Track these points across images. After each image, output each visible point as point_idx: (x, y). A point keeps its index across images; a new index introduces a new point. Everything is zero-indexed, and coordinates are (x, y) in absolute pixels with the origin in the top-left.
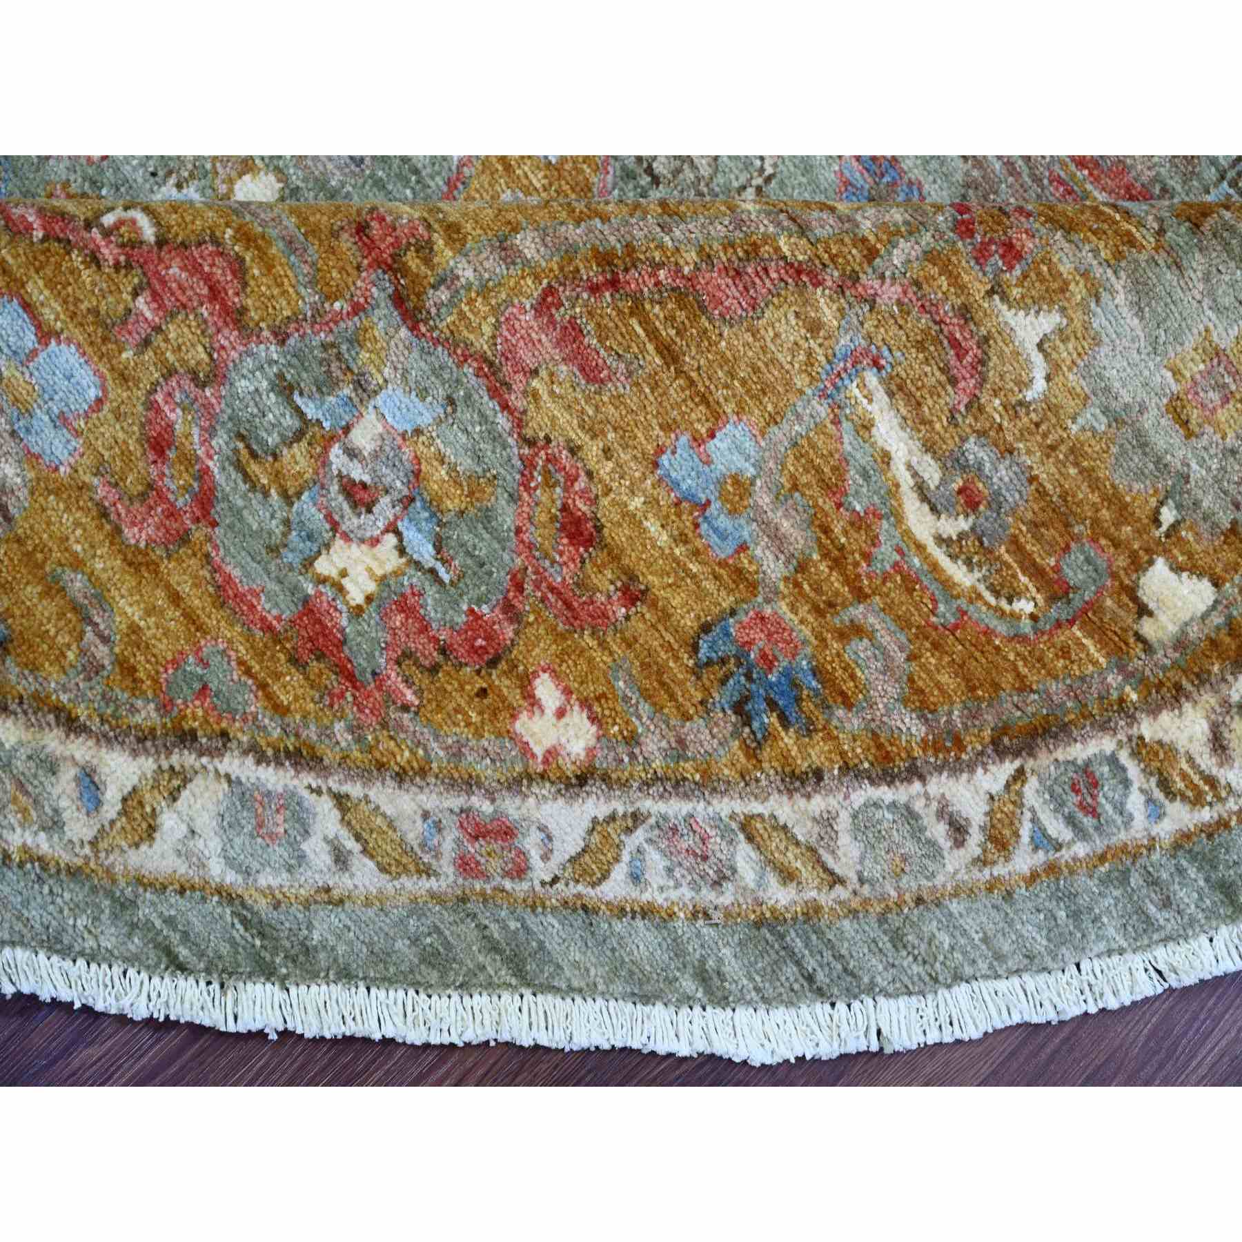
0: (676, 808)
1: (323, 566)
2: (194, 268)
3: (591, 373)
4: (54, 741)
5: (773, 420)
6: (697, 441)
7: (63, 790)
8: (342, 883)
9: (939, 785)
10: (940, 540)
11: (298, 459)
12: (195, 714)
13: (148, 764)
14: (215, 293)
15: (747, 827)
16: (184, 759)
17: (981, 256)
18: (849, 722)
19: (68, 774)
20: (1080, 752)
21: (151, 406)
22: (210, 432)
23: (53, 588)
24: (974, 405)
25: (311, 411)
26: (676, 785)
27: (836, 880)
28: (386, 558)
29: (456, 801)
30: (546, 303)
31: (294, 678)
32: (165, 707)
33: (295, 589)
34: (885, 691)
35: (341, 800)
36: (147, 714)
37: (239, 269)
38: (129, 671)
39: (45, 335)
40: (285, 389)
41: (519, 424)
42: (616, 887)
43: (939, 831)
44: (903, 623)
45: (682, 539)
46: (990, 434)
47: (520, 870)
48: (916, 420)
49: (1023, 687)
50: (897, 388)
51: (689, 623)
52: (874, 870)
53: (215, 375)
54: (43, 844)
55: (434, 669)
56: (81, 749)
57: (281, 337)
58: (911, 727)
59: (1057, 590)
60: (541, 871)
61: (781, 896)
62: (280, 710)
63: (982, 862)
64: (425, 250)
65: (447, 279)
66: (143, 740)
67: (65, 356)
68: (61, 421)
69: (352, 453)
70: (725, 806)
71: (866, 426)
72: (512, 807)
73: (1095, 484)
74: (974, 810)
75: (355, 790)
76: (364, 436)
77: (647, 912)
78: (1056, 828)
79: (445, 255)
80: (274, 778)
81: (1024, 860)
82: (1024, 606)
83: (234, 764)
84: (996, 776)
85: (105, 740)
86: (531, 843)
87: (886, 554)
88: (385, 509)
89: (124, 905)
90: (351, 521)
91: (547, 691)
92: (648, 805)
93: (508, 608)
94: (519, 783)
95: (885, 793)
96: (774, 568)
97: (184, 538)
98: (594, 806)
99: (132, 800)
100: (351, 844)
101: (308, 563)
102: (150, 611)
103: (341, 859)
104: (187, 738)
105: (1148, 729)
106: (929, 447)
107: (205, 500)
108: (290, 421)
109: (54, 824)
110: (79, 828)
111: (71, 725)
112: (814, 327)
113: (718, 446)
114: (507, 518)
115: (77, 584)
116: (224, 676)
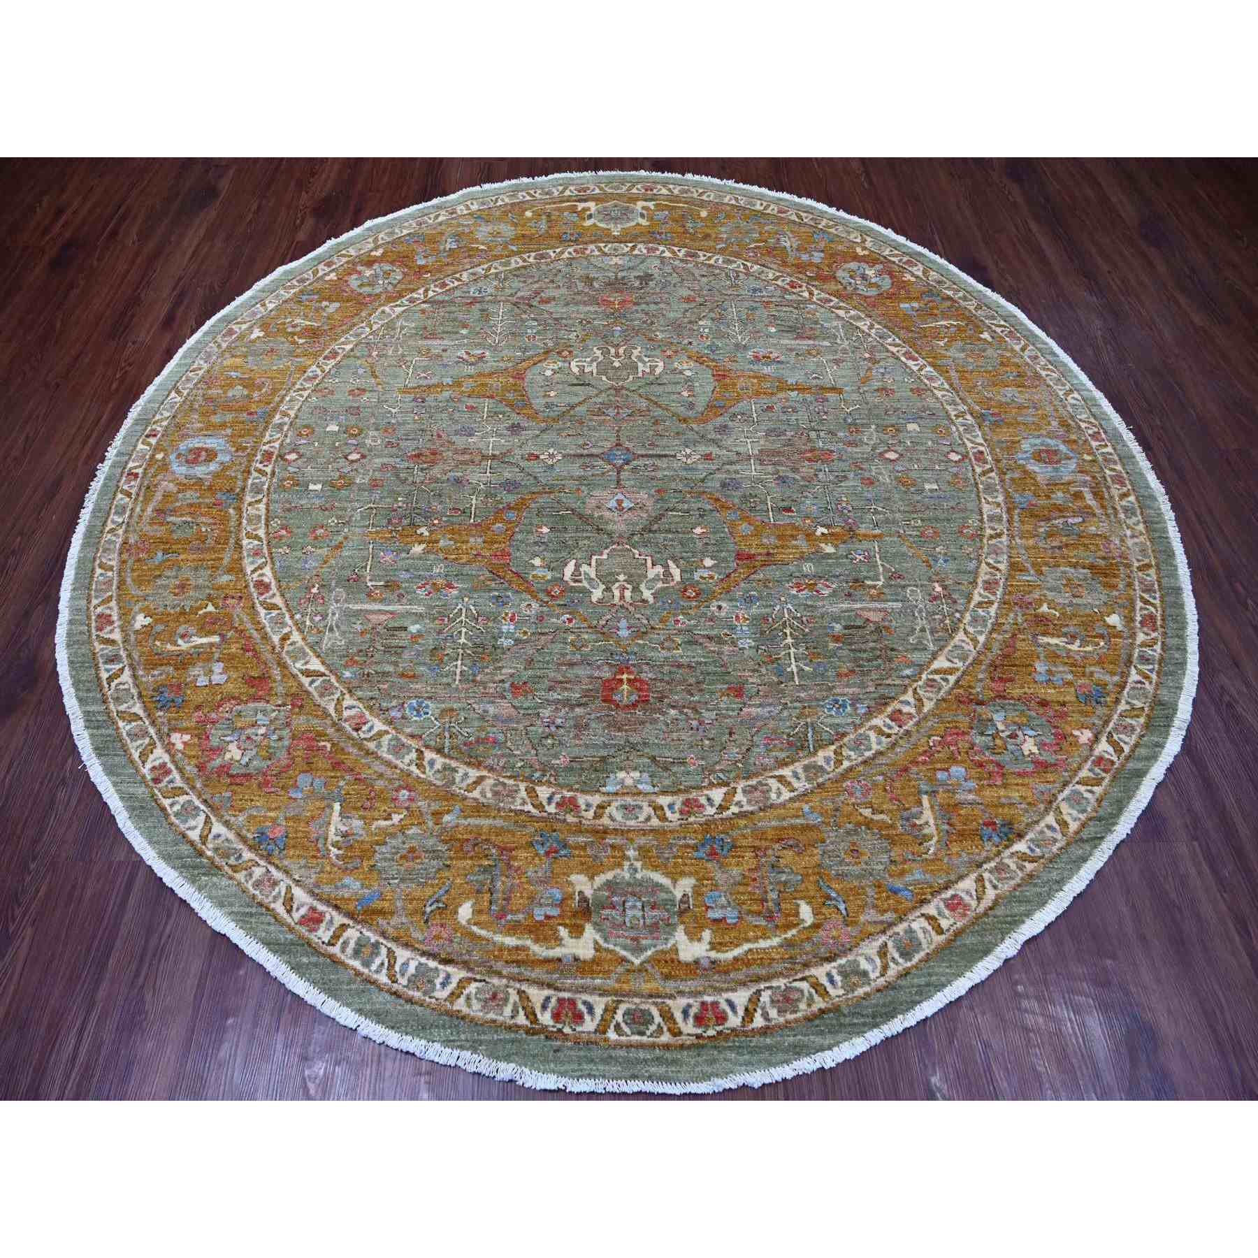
0: (1111, 725)
1: (1026, 753)
2: (951, 735)
3: (1011, 680)
4: (1038, 828)
5: (1038, 657)
6: (1035, 671)
7: (1049, 833)
8: (1097, 795)
9: (1130, 680)
10: (1080, 646)
11: (998, 742)
12: (1046, 797)
13: (1052, 813)
14: (957, 734)
15: (1121, 715)
16: (1054, 805)
17: (1028, 608)
18: (1110, 687)
19: (1045, 830)
20: (1136, 655)
21: (972, 761)
22: (984, 754)
23: (1003, 806)
24: (1055, 625)
25: (990, 733)
26: (1106, 723)
27: (1143, 708)
28: (1030, 742)
29: (1089, 763)
30: (992, 679)
31: (1049, 775)
32: (1042, 802)
33: (1028, 762)
34: (1107, 678)
35: (1077, 783)
36: (1042, 806)
37: (956, 727)
38: (1029, 804)
39: (947, 770)
40: (982, 734)
41: (1012, 698)
42: (1127, 749)
43: (1139, 685)
44: (1094, 665)
45: (1055, 688)
46: (1062, 626)
47: (1113, 763)
48: (1053, 635)
49: (1119, 656)
50: (1044, 634)
51: (1074, 699)
52: (1143, 701)
53: (972, 746)
54: (1058, 845)
55: (1061, 749)
56: (1042, 824)
57: (972, 728)
58: (1116, 678)
59: (1102, 636)
60: (1115, 758)
61: (1142, 720)
62: (1054, 782)
63: (1151, 683)
64: (970, 694)
65: (978, 693)
66: (1047, 811)
67: (954, 769)
68: (966, 780)
69: (1003, 731)
70: (1116, 717)
71: (1049, 644)
72: (1096, 753)
73: (1083, 616)
74: (1138, 678)
75: (1077, 779)
76: (1001, 727)
77: (1136, 745)
78: (1151, 667)
79: (974, 691)
80: (1067, 792)
81: (1154, 676)
82: (1102, 644)
83: (1060, 797)
84: (1133, 671)
85: (1043, 818)
86: (1107, 756)
87: (1077, 657)
88: (1020, 733)
89: (1082, 840)
90: (1018, 741)
91: (1076, 733)
92: (1108, 729)
93: (1055, 727)
94: (1091, 749)
95: (1127, 690)
96: (1070, 677)
97: (1003, 774)
98: (1104, 739)
99: (1057, 821)
100: (1089, 788)
101: (1023, 755)
102: (1018, 791)
103: (1091, 792)
104: (1051, 802)
105: (1138, 642)
106: (1059, 637)
107: (998, 765)
108: (990, 738)
109: (1055, 840)
110: (1059, 836)
111: (1037, 822)
112: (1024, 640)
113: (1038, 669)
114: (1033, 714)
115: (1003, 800)
116: (1042, 787)
